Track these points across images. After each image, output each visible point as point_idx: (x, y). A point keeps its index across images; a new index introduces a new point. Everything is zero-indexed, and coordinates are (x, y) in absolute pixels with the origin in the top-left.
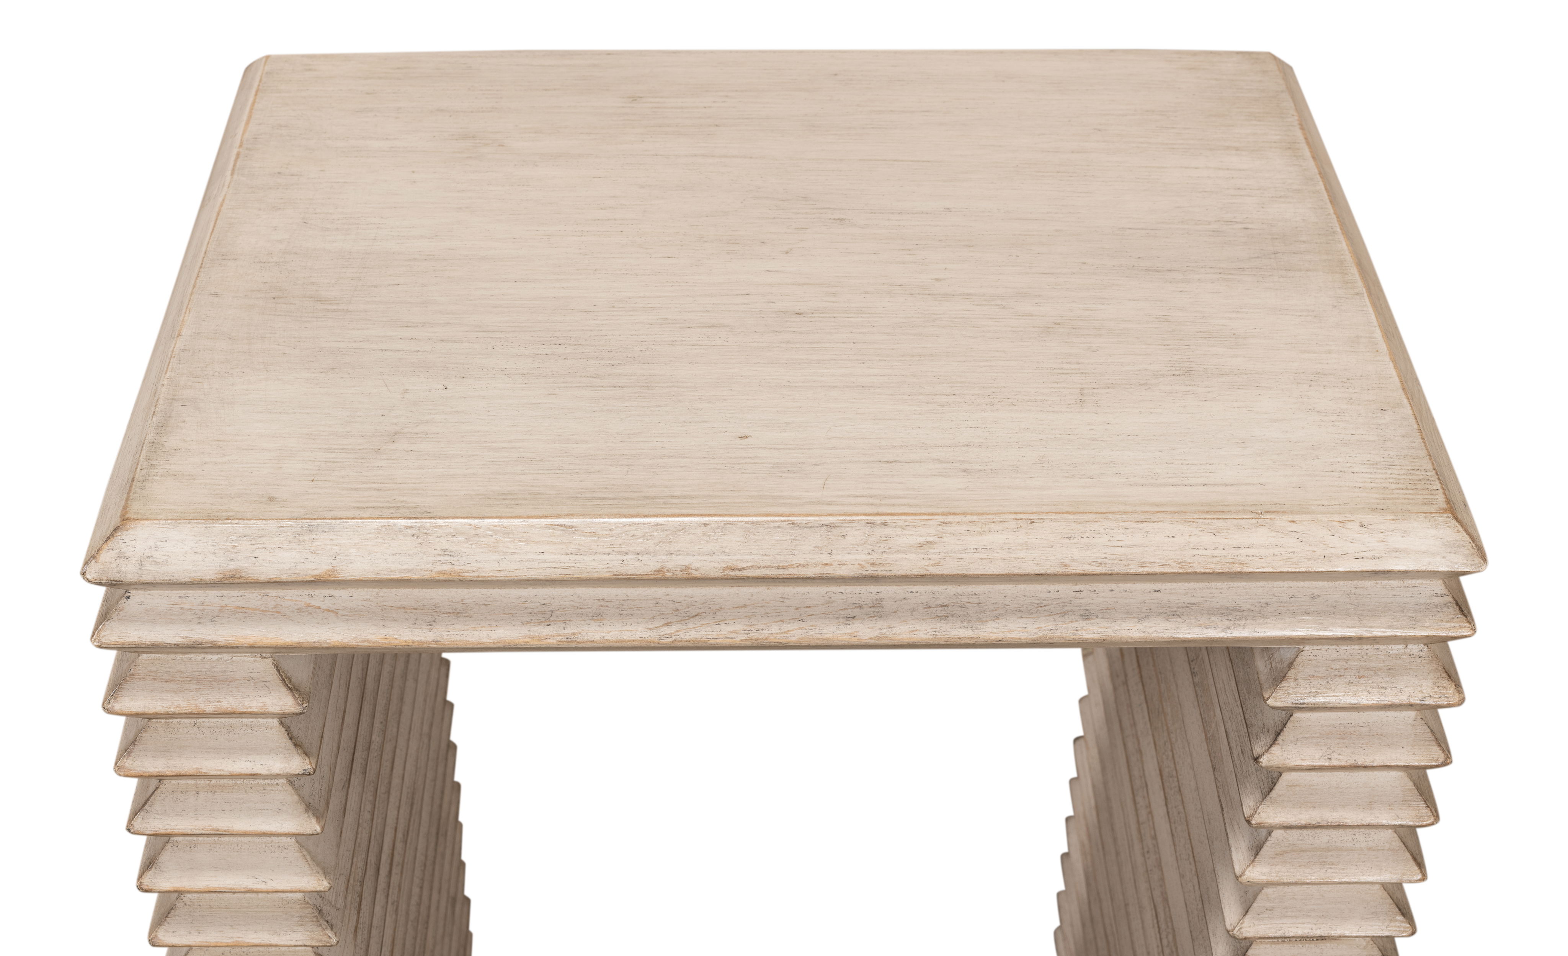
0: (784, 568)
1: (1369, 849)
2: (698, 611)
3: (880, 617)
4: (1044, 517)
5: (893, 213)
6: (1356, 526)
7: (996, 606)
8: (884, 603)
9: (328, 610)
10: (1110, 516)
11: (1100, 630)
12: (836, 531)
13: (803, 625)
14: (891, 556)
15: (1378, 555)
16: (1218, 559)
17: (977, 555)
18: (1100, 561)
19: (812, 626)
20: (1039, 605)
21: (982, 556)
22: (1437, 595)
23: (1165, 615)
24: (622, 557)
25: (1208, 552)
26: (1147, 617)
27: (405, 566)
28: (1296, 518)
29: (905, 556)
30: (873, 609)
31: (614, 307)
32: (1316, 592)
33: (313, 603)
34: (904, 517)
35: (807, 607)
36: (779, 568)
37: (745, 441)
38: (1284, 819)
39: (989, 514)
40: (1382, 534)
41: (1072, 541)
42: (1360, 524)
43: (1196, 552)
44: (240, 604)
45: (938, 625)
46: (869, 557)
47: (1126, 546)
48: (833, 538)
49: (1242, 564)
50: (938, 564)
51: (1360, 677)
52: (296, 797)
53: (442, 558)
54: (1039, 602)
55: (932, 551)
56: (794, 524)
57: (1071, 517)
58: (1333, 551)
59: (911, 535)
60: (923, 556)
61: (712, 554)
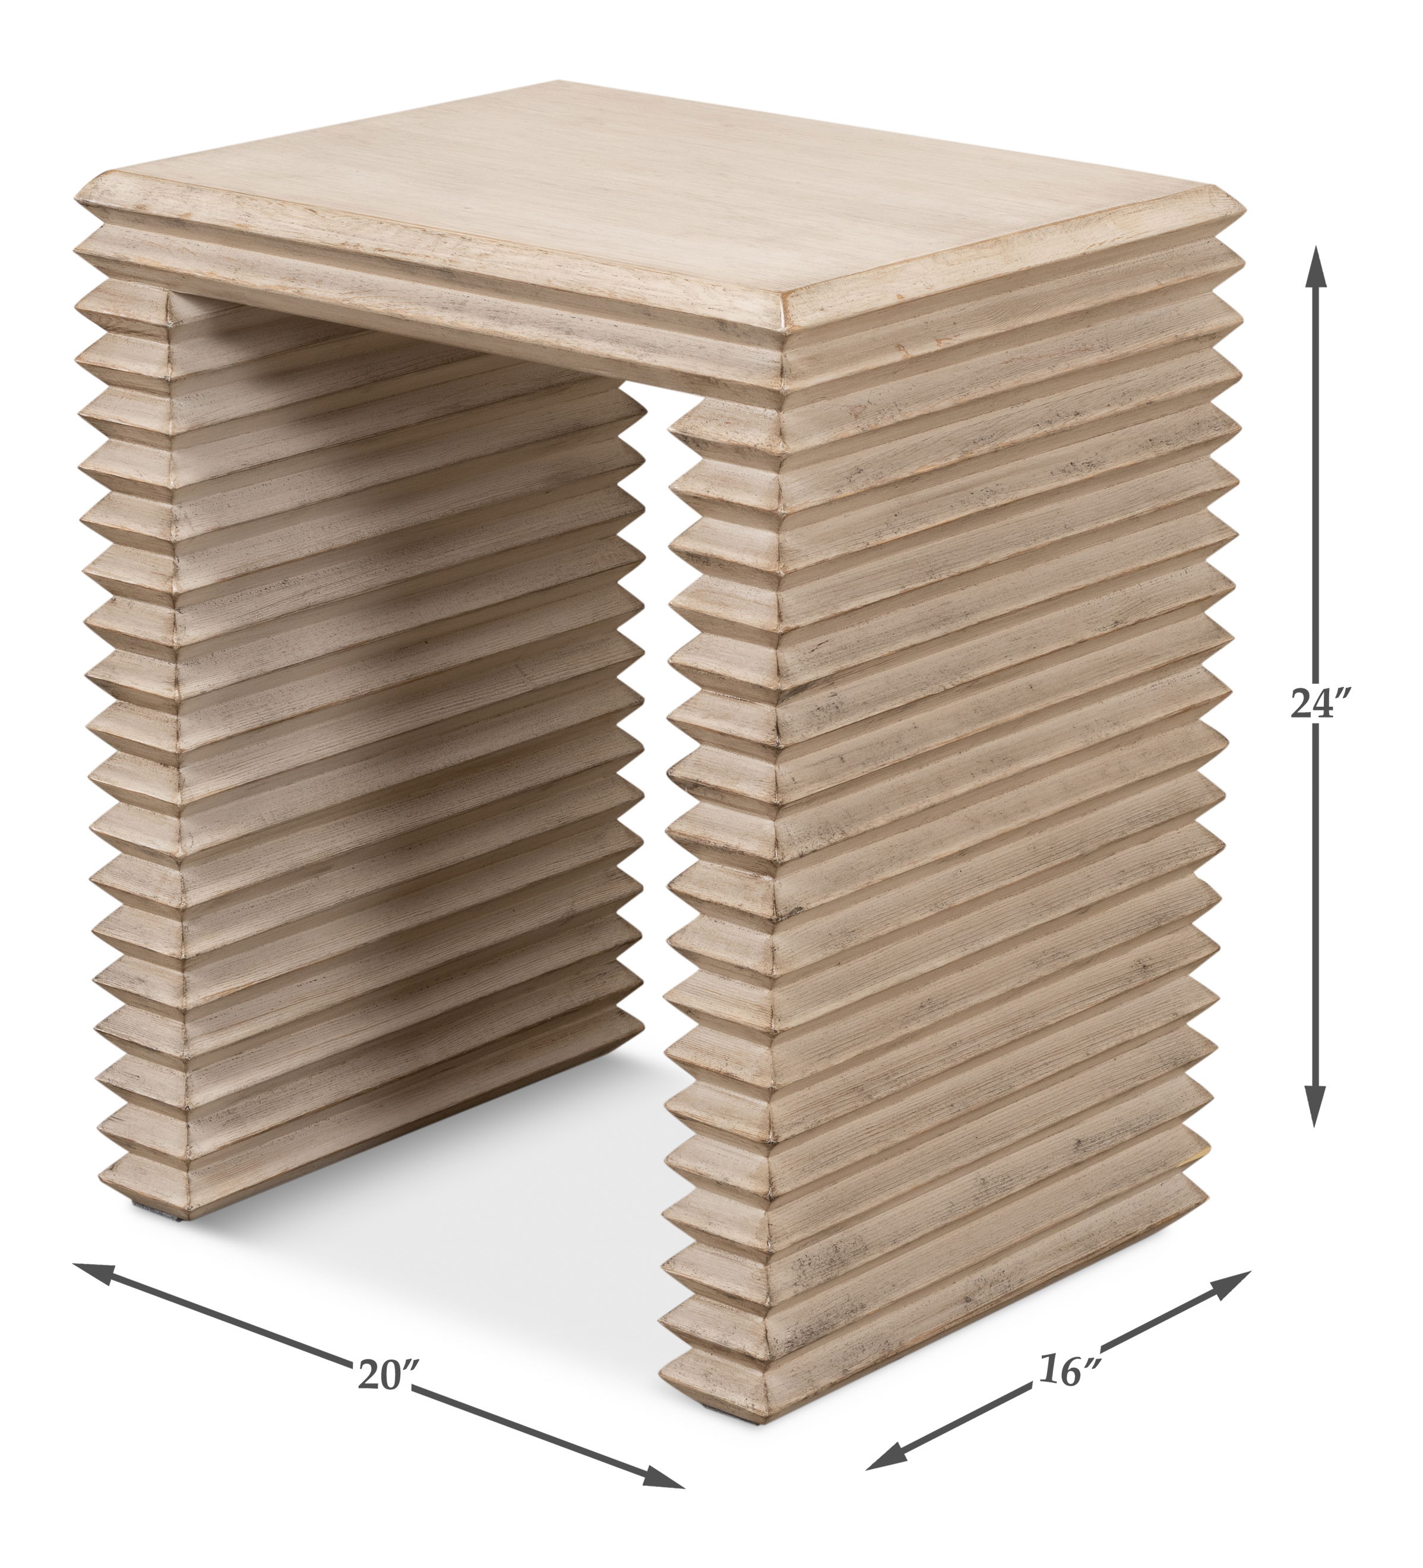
0: (405, 254)
1: (755, 602)
6: (720, 289)
8: (467, 303)
9: (192, 252)
12: (443, 239)
14: (462, 258)
17: (507, 266)
18: (569, 282)
21: (509, 267)
22: (773, 361)
24: (329, 233)
27: (224, 218)
30: (459, 306)
32: (704, 345)
33: (188, 247)
36: (403, 254)
38: (687, 546)
40: (732, 297)
43: (624, 287)
44: (152, 241)
46: (451, 257)
47: (588, 277)
49: (644, 299)
50: (483, 267)
52: (169, 410)
53: (243, 217)
58: (699, 301)
60: (478, 261)
61: (374, 240)
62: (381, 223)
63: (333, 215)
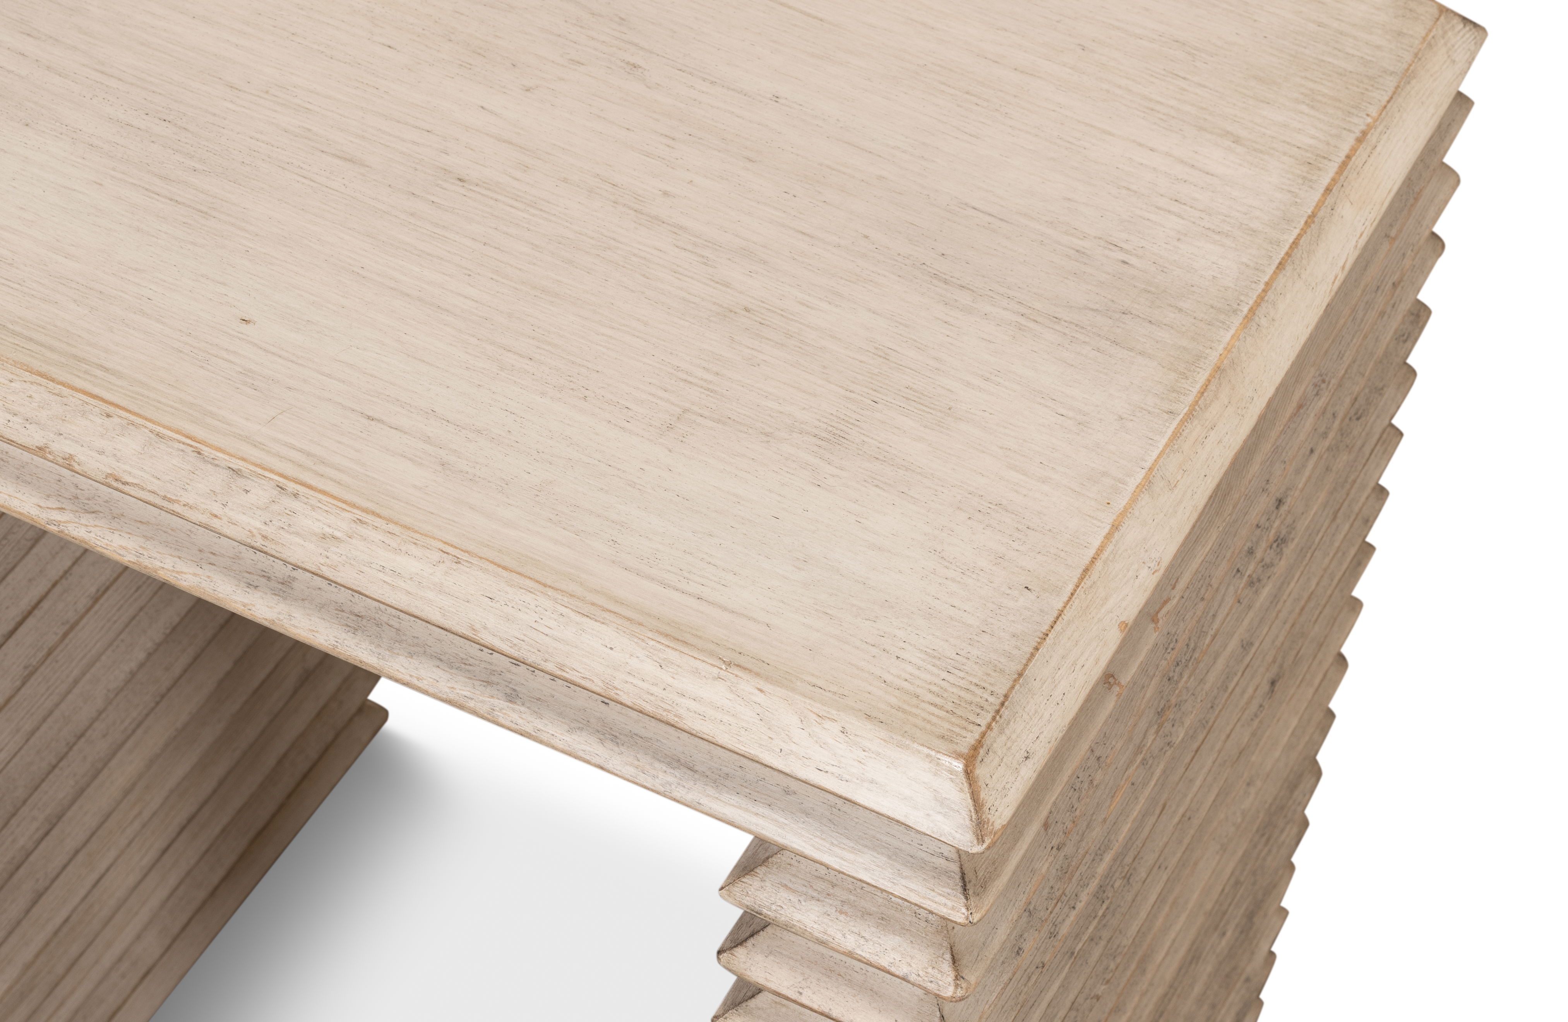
0: (170, 500)
2: (97, 508)
3: (285, 599)
4: (475, 561)
5: (704, 80)
6: (835, 728)
7: (416, 641)
8: (295, 585)
10: (550, 592)
11: (520, 721)
12: (241, 482)
13: (199, 571)
14: (287, 536)
15: (848, 777)
16: (652, 698)
17: (381, 575)
18: (516, 641)
19: (209, 577)
20: (464, 661)
21: (387, 579)
22: (942, 855)
23: (602, 737)
24: (10, 417)
25: (645, 685)
26: (581, 729)
28: (767, 687)
29: (302, 542)
30: (280, 586)
31: (267, 92)
34: (320, 496)
35: (212, 553)
36: (164, 498)
37: (244, 327)
39: (416, 532)
40: (864, 753)
41: (493, 604)
42: (842, 729)
43: (630, 679)
45: (344, 635)
46: (263, 527)
47: (554, 637)
48: (234, 488)
50: (334, 568)
51: (841, 912)
54: (464, 657)
55: (333, 549)
56: (199, 453)
57: (505, 574)
58: (794, 747)
59: (319, 520)
61: (101, 452)
62: (108, 416)
63: (11, 376)
